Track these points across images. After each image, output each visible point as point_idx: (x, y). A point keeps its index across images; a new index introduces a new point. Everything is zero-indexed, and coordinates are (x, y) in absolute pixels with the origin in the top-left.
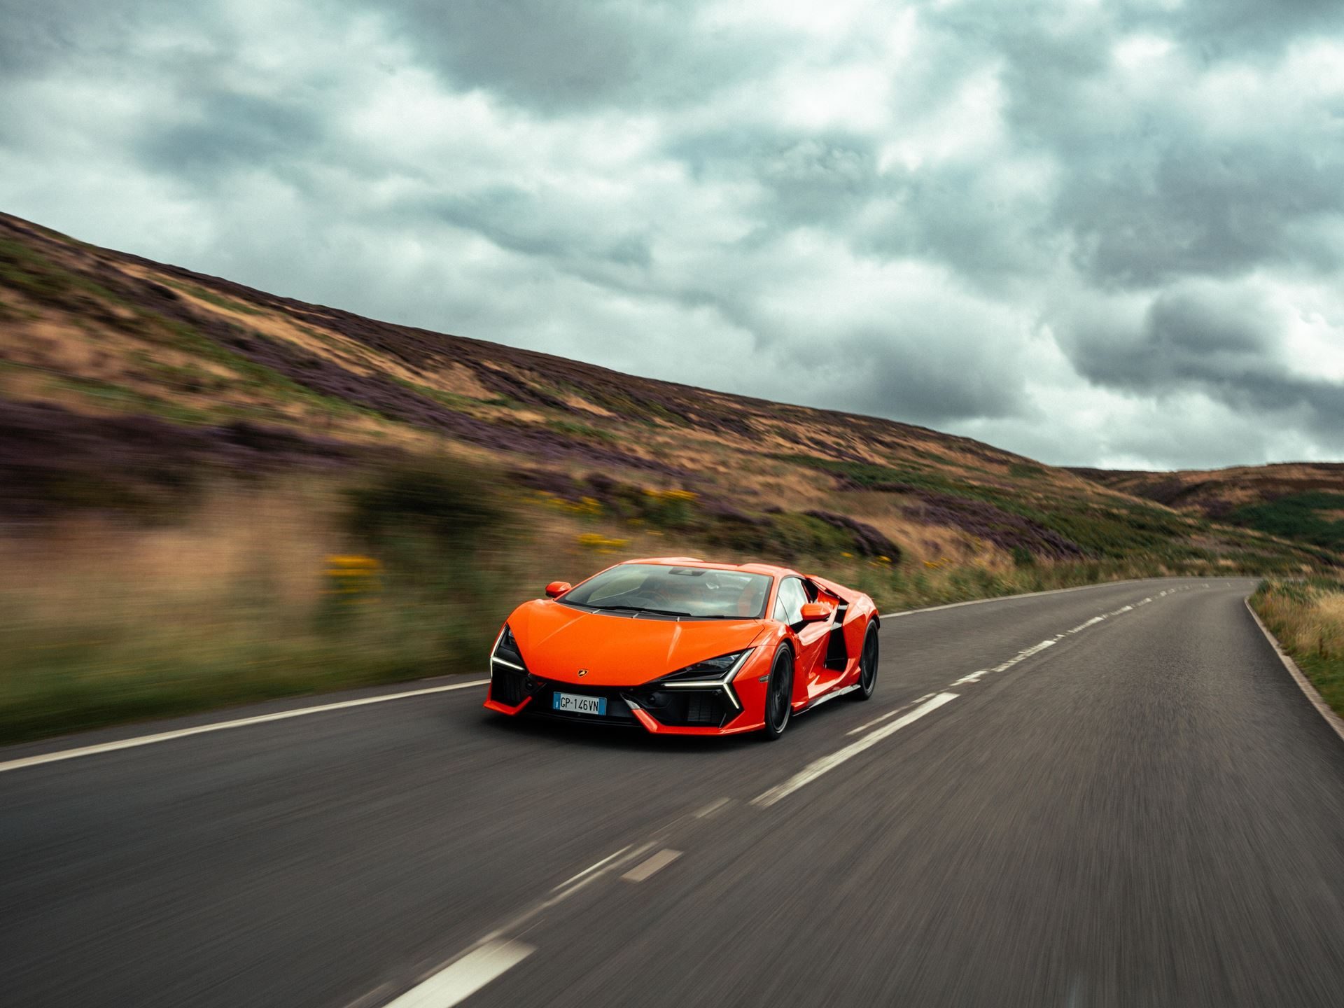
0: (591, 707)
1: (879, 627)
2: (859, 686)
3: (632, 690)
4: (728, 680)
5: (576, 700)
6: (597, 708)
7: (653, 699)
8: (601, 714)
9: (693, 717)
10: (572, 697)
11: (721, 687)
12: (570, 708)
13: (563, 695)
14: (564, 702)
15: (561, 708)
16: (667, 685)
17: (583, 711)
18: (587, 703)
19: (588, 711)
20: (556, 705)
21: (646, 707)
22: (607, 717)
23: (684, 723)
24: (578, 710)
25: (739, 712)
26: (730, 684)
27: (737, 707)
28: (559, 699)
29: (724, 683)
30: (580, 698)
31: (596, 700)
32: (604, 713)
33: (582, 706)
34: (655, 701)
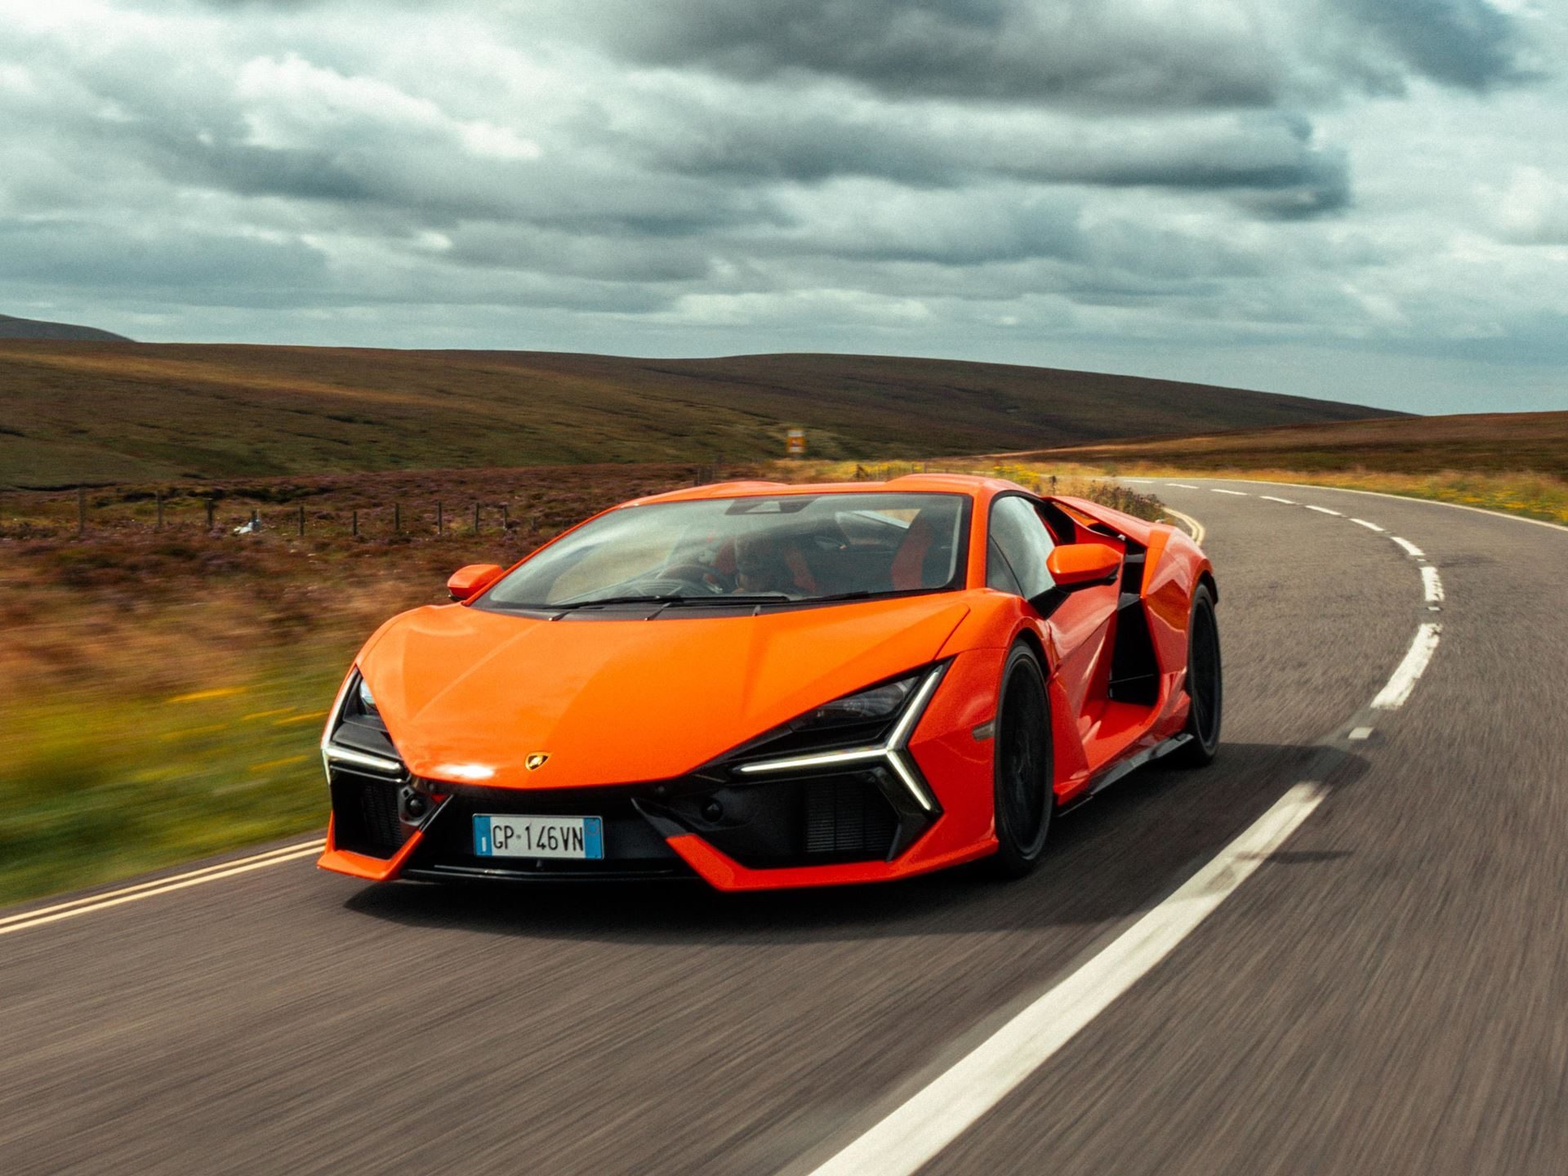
0: (566, 842)
1: (1215, 600)
2: (1190, 737)
3: (661, 789)
4: (898, 742)
5: (528, 829)
6: (580, 842)
7: (713, 807)
8: (592, 857)
9: (820, 840)
10: (518, 823)
11: (883, 762)
12: (517, 849)
13: (496, 820)
14: (500, 836)
15: (496, 852)
16: (747, 769)
17: (547, 853)
18: (556, 834)
19: (560, 853)
20: (483, 847)
21: (701, 828)
22: (611, 862)
23: (801, 858)
24: (537, 853)
25: (931, 818)
26: (903, 751)
27: (927, 806)
28: (487, 832)
29: (888, 750)
30: (538, 823)
31: (578, 823)
32: (598, 853)
33: (545, 840)
34: (721, 812)
